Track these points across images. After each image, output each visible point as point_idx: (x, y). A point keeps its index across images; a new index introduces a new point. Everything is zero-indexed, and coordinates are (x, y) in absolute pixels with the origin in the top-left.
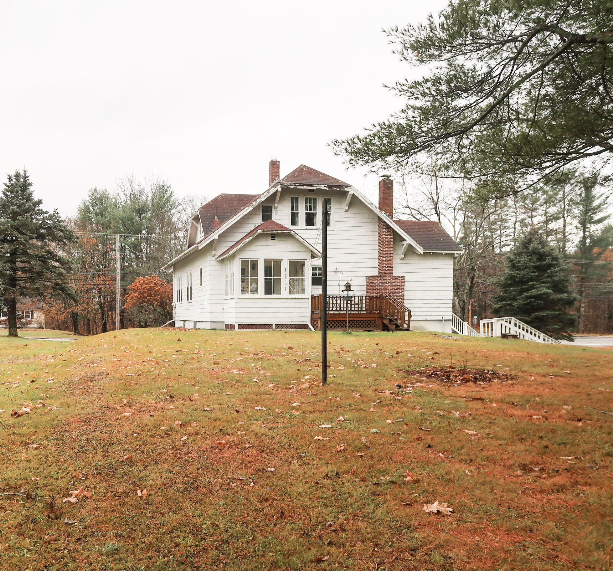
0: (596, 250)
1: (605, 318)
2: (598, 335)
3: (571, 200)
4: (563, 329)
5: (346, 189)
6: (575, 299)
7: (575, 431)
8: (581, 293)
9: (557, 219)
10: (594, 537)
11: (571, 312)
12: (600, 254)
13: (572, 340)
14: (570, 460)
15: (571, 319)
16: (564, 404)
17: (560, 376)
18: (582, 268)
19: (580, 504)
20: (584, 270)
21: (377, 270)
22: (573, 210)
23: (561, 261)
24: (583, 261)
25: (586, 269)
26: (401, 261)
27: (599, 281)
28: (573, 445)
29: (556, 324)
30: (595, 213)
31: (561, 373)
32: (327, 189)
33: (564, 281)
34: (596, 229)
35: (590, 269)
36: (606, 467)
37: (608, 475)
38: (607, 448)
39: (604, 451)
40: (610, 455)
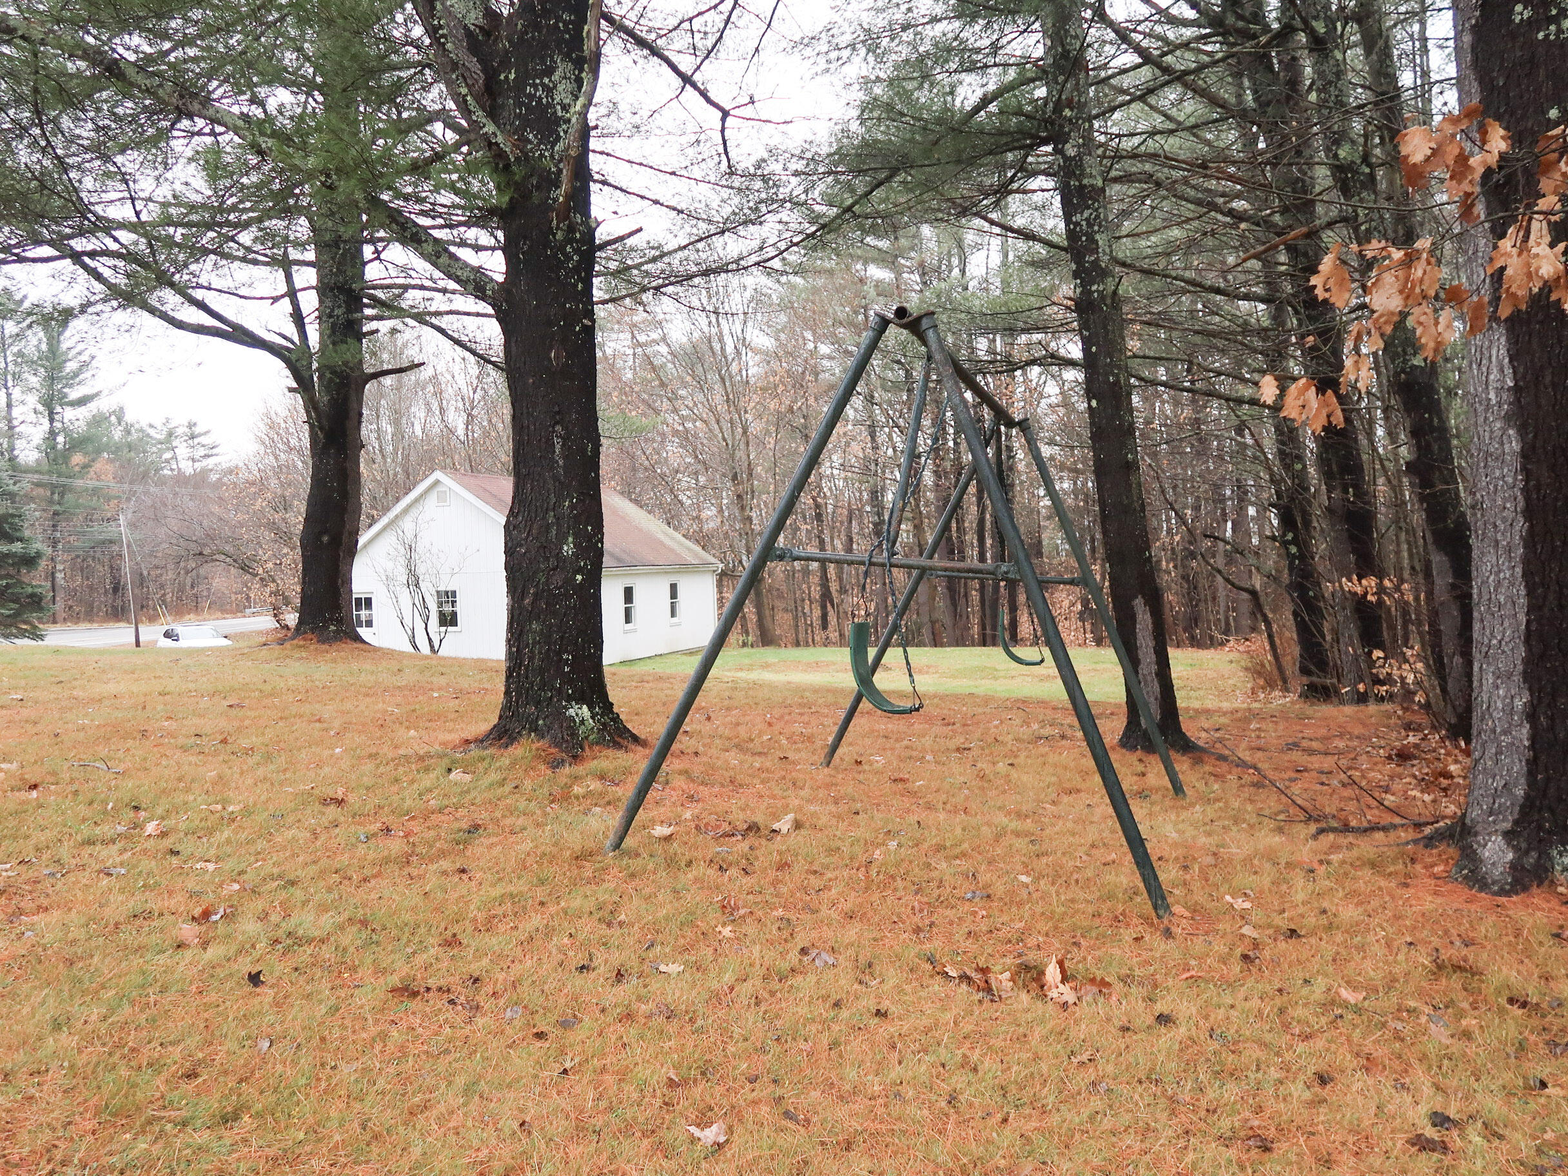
0: (77, 459)
1: (106, 591)
2: (95, 625)
3: (20, 354)
4: (17, 614)
6: (39, 555)
7: (21, 811)
8: (54, 543)
10: (51, 1009)
11: (36, 580)
12: (86, 466)
13: (41, 637)
14: (6, 870)
15: (32, 595)
18: (52, 493)
19: (23, 952)
20: (56, 497)
22: (26, 375)
24: (54, 479)
25: (62, 495)
27: (89, 519)
28: (15, 838)
30: (71, 386)
33: (13, 516)
34: (74, 418)
35: (69, 497)
36: (83, 868)
37: (84, 881)
38: (86, 831)
39: (79, 838)
40: (90, 842)
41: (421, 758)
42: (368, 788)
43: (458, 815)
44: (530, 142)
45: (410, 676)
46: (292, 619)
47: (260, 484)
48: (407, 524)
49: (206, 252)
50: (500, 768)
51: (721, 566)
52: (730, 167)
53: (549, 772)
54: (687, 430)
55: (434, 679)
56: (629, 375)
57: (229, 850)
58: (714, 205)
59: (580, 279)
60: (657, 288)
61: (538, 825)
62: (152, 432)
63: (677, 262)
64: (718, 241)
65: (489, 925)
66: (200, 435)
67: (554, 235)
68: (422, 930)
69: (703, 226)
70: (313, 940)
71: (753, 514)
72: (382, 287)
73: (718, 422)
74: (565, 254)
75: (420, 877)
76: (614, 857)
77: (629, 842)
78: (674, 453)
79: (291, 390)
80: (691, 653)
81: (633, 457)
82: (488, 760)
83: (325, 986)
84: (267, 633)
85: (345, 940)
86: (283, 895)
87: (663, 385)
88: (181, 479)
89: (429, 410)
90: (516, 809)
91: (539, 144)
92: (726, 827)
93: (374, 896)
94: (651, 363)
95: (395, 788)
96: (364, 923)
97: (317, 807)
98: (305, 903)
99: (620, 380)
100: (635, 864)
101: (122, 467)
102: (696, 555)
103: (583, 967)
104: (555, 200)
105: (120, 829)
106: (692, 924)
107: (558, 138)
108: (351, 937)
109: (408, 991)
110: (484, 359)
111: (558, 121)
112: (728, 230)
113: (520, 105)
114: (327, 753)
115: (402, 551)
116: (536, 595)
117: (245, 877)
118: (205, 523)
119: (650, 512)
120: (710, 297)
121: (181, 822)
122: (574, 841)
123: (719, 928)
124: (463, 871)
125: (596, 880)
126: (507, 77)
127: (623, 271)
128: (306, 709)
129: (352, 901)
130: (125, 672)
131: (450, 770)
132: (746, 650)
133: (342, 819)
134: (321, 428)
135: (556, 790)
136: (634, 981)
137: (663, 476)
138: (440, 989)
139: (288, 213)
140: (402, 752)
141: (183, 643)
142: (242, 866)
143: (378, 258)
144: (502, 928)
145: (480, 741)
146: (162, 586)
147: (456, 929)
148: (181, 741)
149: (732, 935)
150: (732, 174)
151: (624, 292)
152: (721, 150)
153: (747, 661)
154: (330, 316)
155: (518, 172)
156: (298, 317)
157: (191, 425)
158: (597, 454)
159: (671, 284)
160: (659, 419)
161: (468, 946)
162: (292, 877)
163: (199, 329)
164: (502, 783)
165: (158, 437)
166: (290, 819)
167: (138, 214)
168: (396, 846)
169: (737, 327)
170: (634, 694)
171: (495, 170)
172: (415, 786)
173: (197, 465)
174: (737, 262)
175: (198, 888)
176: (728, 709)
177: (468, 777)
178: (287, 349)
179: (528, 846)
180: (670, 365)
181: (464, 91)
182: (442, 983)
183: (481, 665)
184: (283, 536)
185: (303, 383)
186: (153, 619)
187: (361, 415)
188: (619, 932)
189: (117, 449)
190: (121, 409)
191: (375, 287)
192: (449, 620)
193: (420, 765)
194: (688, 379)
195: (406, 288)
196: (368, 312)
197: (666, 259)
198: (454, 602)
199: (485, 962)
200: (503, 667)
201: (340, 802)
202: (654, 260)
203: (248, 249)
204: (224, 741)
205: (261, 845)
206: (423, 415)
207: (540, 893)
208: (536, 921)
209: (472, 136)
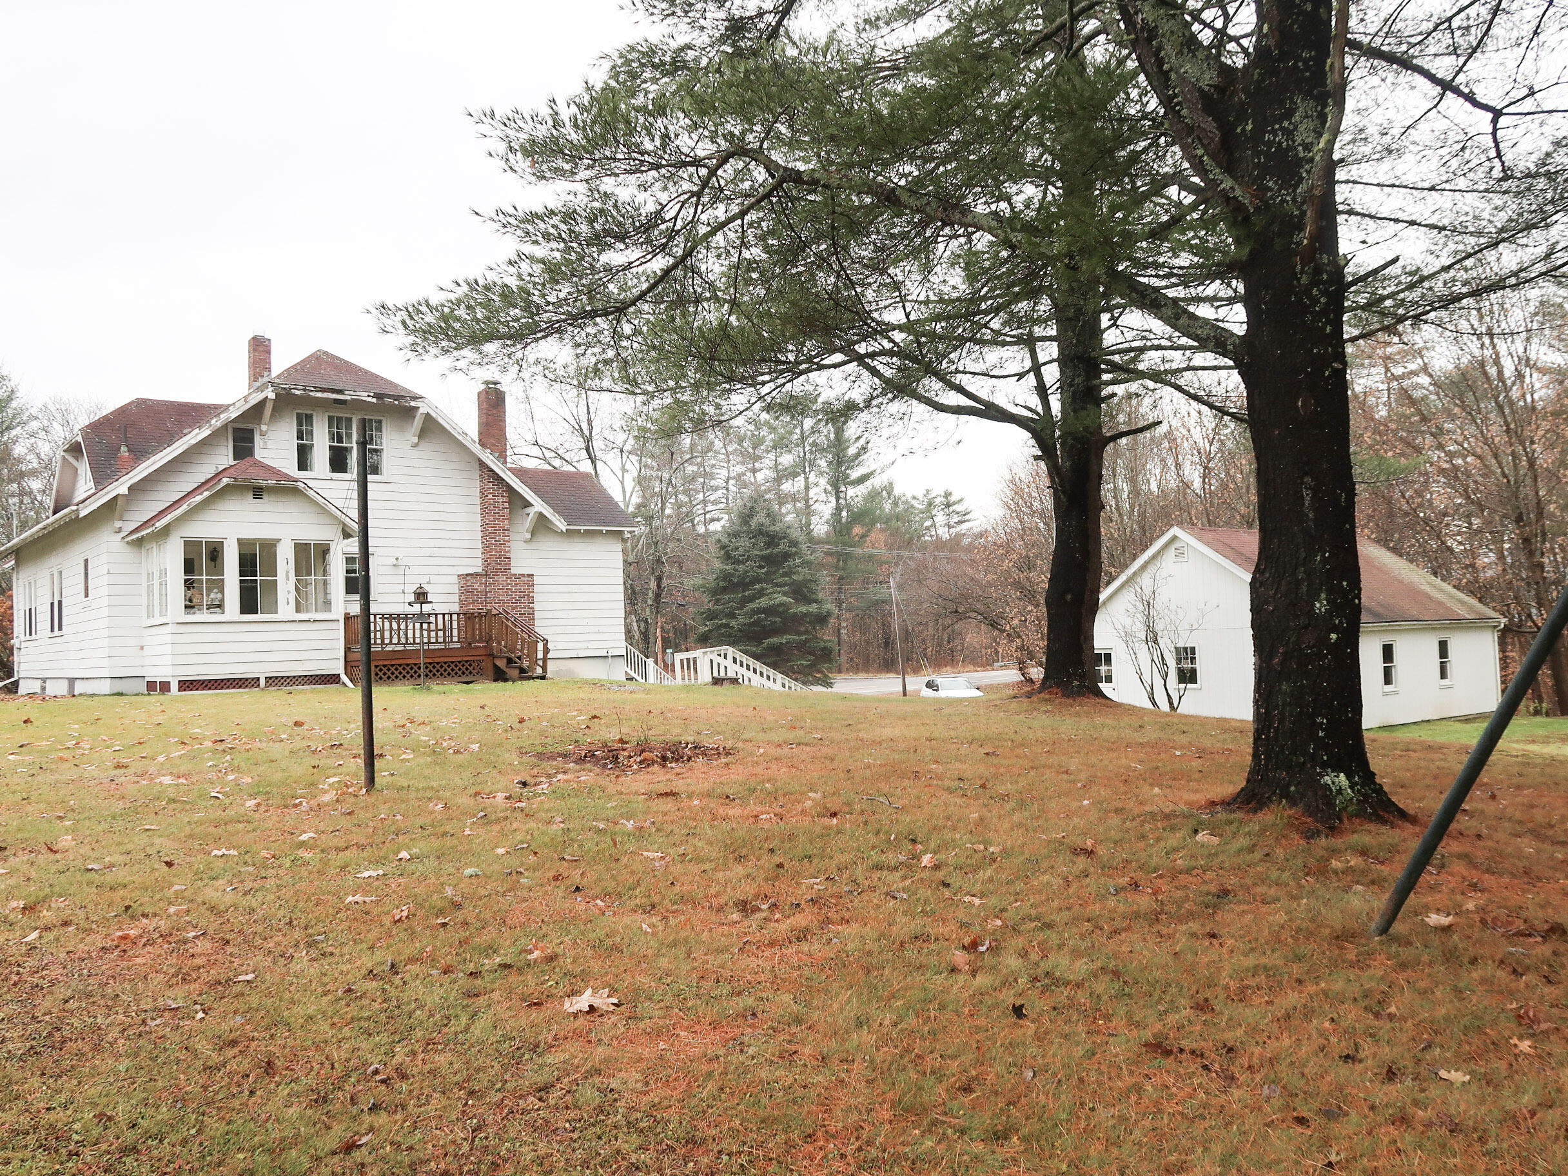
0: (857, 530)
3: (814, 444)
4: (813, 666)
5: (413, 404)
6: (829, 614)
7: (825, 835)
8: (839, 602)
9: (795, 475)
10: (853, 1009)
11: (826, 636)
12: (863, 536)
13: (829, 685)
14: (817, 884)
15: (825, 648)
16: (811, 790)
17: (806, 744)
18: (839, 561)
19: (832, 956)
20: (841, 563)
21: (479, 562)
22: (818, 462)
23: (804, 547)
24: (840, 548)
25: (845, 562)
26: (525, 546)
27: (866, 582)
28: (822, 857)
29: (803, 658)
30: (852, 467)
31: (808, 738)
32: (374, 400)
33: (810, 581)
34: (857, 494)
35: (850, 563)
36: (873, 889)
37: (875, 901)
38: (875, 857)
39: (870, 863)
40: (878, 867)
41: (1167, 817)
42: (1115, 843)
43: (1206, 878)
44: (1270, 189)
45: (1151, 734)
46: (1037, 673)
47: (1007, 546)
48: (1145, 581)
49: (962, 340)
50: (1249, 834)
51: (1504, 621)
52: (1504, 170)
53: (1302, 842)
54: (1456, 468)
55: (1176, 737)
56: (1383, 412)
57: (991, 887)
58: (1486, 215)
59: (1328, 322)
60: (1417, 317)
61: (1293, 897)
62: (915, 503)
63: (1440, 284)
64: (1490, 255)
65: (1242, 995)
66: (955, 503)
67: (1299, 280)
68: (1174, 990)
69: (1472, 240)
70: (1068, 983)
71: (1546, 560)
72: (1119, 352)
73: (1496, 456)
74: (1311, 297)
75: (1170, 936)
76: (1382, 943)
77: (1398, 927)
78: (1440, 494)
79: (1037, 458)
80: (1467, 719)
81: (1389, 501)
82: (1236, 824)
83: (1081, 1028)
84: (1013, 686)
85: (1099, 988)
86: (1041, 936)
87: (1424, 419)
88: (939, 544)
89: (1165, 466)
90: (1268, 877)
91: (1279, 190)
92: (1520, 925)
93: (1125, 948)
94: (1410, 397)
95: (1142, 845)
96: (1116, 974)
97: (1069, 856)
98: (1060, 947)
99: (1373, 419)
100: (1406, 953)
101: (891, 535)
102: (1471, 608)
103: (1347, 1057)
104: (1299, 244)
105: (902, 858)
106: (1480, 1030)
107: (1301, 179)
108: (1102, 986)
109: (1160, 1048)
110: (1222, 411)
111: (1299, 162)
112: (1504, 240)
113: (1258, 154)
114: (1075, 805)
115: (1141, 608)
116: (1285, 654)
117: (1005, 915)
118: (960, 583)
119: (1411, 561)
120: (1481, 317)
121: (951, 857)
122: (1334, 918)
123: (1515, 1041)
124: (1214, 936)
125: (1360, 964)
126: (1244, 130)
127: (1374, 303)
128: (1054, 760)
129: (1104, 951)
130: (899, 718)
131: (1196, 832)
132: (1538, 719)
133: (1092, 870)
134: (1064, 492)
135: (1311, 862)
136: (1409, 1082)
137: (1426, 521)
138: (1193, 1052)
139: (1033, 294)
140: (1147, 808)
141: (942, 694)
142: (1004, 904)
143: (1114, 325)
144: (1256, 1000)
145: (1228, 804)
146: (924, 641)
147: (1208, 994)
148: (947, 783)
149: (1532, 1051)
150: (1506, 178)
151: (1377, 326)
152: (1493, 153)
153: (1541, 732)
154: (1071, 385)
155: (1258, 222)
156: (1042, 390)
157: (947, 495)
158: (1351, 504)
159: (1434, 309)
160: (1421, 459)
161: (1222, 1013)
162: (1047, 919)
163: (958, 410)
164: (1252, 849)
165: (920, 507)
166: (1045, 865)
167: (907, 315)
168: (1144, 902)
169: (1519, 346)
170: (1397, 763)
171: (1233, 225)
172: (1163, 844)
173: (952, 530)
174: (1515, 274)
175: (966, 920)
176: (1519, 787)
177: (1215, 840)
178: (1033, 420)
179: (1282, 917)
180: (1433, 397)
181: (1200, 152)
182: (1195, 1046)
183: (1224, 725)
184: (1029, 595)
185: (1047, 451)
186: (916, 671)
187: (1101, 476)
188: (1389, 1025)
189: (887, 520)
190: (891, 484)
191: (1113, 353)
192: (1188, 676)
193: (1165, 823)
194: (1457, 410)
195: (1142, 350)
196: (1106, 377)
197: (1426, 284)
198: (1193, 659)
199: (1239, 1032)
200: (1251, 728)
201: (1090, 853)
202: (1411, 287)
203: (997, 333)
204: (983, 786)
205: (1019, 886)
206: (1158, 471)
207: (1297, 970)
208: (1292, 998)
209: (1209, 194)
